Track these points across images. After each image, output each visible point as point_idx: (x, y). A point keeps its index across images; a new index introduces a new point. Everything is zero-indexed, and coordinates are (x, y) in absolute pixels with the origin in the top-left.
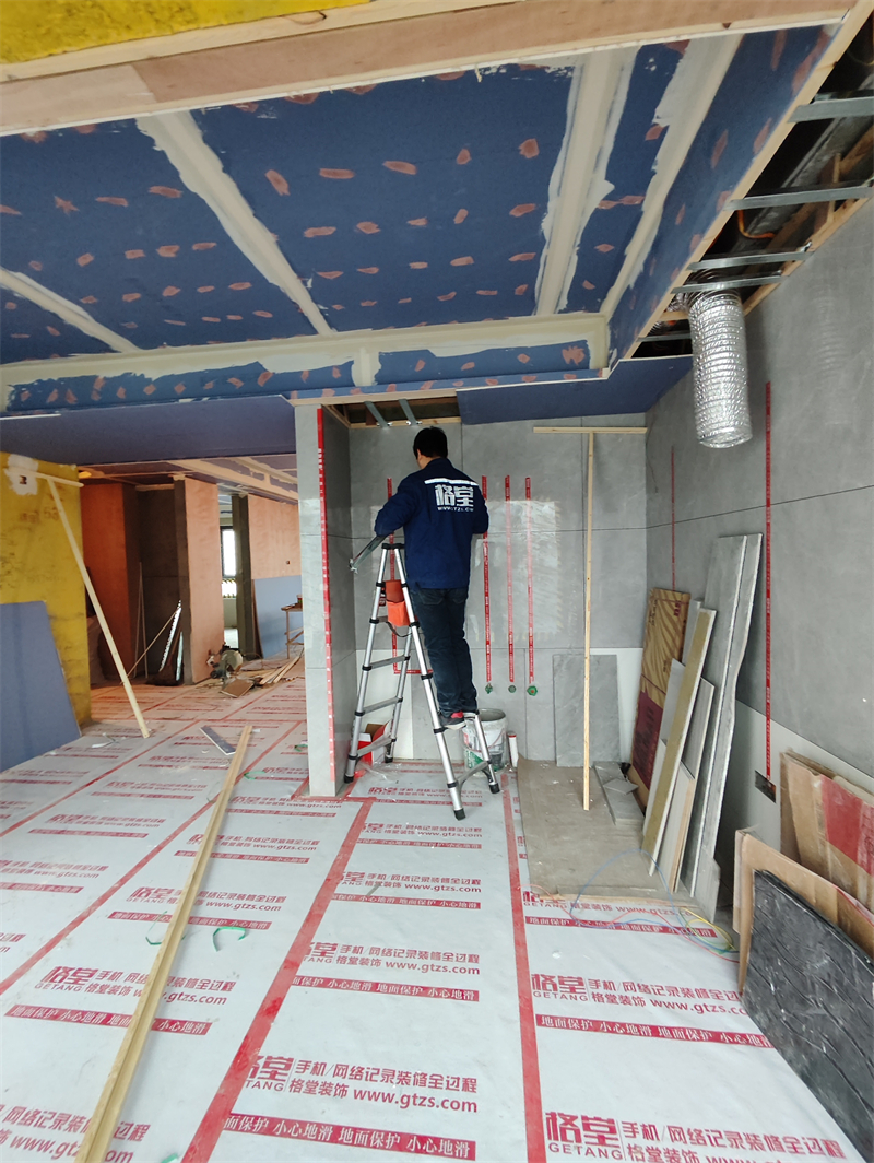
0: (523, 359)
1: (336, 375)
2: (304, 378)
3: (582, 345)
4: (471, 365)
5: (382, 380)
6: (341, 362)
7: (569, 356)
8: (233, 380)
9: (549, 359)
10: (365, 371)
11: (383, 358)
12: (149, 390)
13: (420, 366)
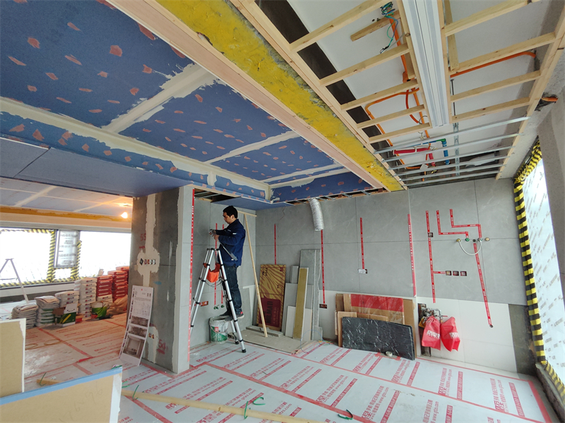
0: (252, 191)
1: (202, 178)
2: (190, 175)
3: (264, 191)
4: (240, 189)
5: (217, 185)
6: (204, 174)
7: (262, 194)
8: (158, 165)
9: (257, 193)
10: (212, 180)
11: (217, 177)
12: (107, 153)
13: (228, 185)
